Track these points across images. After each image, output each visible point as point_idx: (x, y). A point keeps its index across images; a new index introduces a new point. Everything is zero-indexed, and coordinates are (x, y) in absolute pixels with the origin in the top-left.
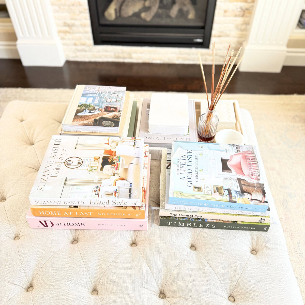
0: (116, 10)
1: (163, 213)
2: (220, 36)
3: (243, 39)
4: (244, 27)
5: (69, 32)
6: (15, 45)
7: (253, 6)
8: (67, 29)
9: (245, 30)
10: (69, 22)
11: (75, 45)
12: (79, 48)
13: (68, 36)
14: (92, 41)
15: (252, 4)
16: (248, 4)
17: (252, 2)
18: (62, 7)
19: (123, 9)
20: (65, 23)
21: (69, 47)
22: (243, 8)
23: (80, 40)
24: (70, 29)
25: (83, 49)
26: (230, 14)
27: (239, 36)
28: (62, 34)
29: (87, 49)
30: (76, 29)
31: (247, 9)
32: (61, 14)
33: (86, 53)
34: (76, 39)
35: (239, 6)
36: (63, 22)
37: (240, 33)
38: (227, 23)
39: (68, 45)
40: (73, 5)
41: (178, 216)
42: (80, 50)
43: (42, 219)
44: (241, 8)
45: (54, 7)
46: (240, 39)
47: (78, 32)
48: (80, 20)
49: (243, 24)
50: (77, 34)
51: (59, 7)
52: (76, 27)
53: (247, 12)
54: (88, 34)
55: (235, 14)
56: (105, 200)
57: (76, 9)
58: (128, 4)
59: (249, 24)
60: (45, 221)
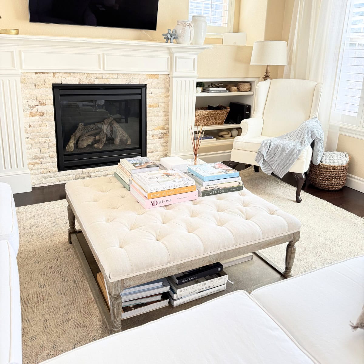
0: (74, 144)
2: (152, 152)
3: (167, 152)
4: (165, 144)
5: (38, 164)
8: (37, 161)
9: (167, 146)
10: (39, 155)
11: (42, 173)
12: (45, 175)
13: (37, 166)
14: (57, 169)
15: (168, 130)
16: (166, 130)
17: (167, 129)
18: (34, 145)
19: (80, 143)
20: (36, 156)
21: (36, 175)
22: (163, 133)
23: (47, 168)
24: (40, 161)
25: (48, 176)
26: (156, 137)
27: (164, 150)
28: (32, 166)
29: (52, 175)
30: (45, 160)
31: (165, 133)
32: (33, 150)
33: (51, 178)
34: (43, 169)
35: (160, 132)
36: (34, 156)
37: (164, 148)
38: (155, 143)
39: (36, 174)
40: (45, 142)
41: (209, 189)
42: (46, 177)
43: (152, 200)
44: (162, 133)
45: (27, 146)
46: (165, 152)
47: (46, 162)
48: (49, 153)
49: (165, 142)
50: (45, 165)
51: (32, 145)
52: (45, 159)
53: (166, 135)
54: (54, 163)
55: (159, 137)
56: (180, 183)
57: (46, 145)
58: (83, 140)
59: (168, 142)
60: (154, 201)
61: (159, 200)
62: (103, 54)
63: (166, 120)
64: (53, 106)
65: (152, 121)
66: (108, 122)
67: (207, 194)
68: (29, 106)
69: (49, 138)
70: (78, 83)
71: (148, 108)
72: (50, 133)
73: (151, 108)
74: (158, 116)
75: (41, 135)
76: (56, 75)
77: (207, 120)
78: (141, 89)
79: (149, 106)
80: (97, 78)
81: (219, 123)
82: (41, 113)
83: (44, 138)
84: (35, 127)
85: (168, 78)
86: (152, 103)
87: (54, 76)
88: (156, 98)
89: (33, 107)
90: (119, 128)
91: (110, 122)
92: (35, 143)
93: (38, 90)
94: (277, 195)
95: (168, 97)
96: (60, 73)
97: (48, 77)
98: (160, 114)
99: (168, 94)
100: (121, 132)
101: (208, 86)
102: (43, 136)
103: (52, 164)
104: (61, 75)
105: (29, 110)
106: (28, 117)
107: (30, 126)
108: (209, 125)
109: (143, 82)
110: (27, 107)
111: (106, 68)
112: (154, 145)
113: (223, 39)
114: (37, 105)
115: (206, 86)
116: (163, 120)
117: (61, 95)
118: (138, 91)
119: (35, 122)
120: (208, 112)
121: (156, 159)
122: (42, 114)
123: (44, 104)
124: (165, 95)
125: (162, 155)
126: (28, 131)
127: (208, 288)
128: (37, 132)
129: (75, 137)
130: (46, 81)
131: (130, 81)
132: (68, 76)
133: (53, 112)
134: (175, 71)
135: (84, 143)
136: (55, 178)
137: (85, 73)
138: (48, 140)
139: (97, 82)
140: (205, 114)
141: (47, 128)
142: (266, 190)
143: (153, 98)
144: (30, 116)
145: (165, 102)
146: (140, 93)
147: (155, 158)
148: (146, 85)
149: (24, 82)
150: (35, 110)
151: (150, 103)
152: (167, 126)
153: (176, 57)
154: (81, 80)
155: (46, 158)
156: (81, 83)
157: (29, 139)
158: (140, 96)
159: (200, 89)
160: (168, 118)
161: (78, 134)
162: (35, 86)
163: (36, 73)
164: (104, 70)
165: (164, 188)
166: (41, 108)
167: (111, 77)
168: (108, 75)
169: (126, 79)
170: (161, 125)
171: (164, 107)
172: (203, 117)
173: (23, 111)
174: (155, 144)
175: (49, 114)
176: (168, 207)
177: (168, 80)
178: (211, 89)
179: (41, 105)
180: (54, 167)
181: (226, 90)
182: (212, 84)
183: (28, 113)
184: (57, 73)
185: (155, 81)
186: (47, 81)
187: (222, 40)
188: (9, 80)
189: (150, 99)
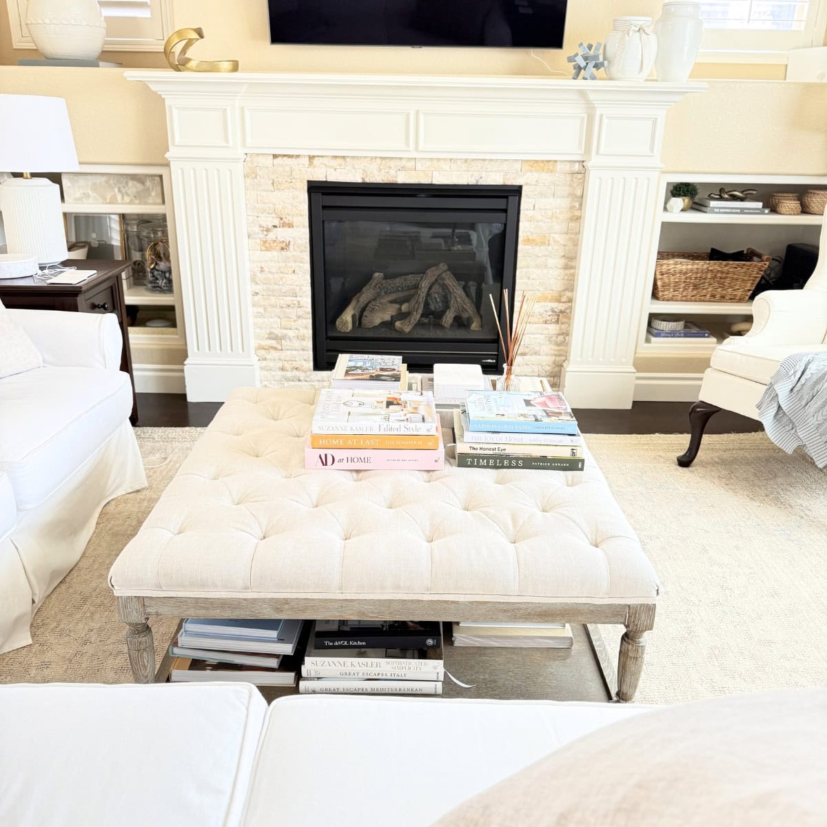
0: (353, 316)
1: (461, 448)
2: (524, 354)
3: (563, 358)
4: (561, 338)
5: (275, 349)
6: (182, 371)
7: (571, 308)
8: (273, 343)
9: (564, 343)
10: (278, 332)
11: (283, 369)
12: (289, 374)
13: (274, 354)
14: (311, 364)
15: (570, 304)
16: (564, 305)
17: (569, 302)
18: (269, 309)
19: (366, 316)
20: (271, 333)
21: (272, 372)
22: (556, 310)
23: (292, 361)
24: (278, 343)
25: (295, 376)
26: (536, 319)
27: (556, 353)
28: (263, 352)
29: (302, 375)
30: (288, 343)
31: (562, 312)
32: (266, 320)
33: (300, 383)
34: (285, 360)
35: (548, 309)
36: (268, 331)
37: (557, 348)
38: (534, 334)
39: (271, 370)
40: (289, 306)
41: (479, 452)
42: (291, 379)
43: (323, 452)
44: (553, 311)
45: (255, 310)
46: (558, 359)
47: (290, 348)
48: (296, 329)
49: (559, 334)
50: (289, 352)
51: (265, 309)
52: (288, 340)
53: (562, 317)
54: (307, 352)
55: (544, 319)
56: (396, 425)
57: (292, 313)
58: (373, 309)
59: (568, 335)
60: (326, 455)
61: (338, 454)
62: (417, 112)
63: (568, 279)
64: (307, 230)
65: (529, 278)
66: (434, 273)
67: (472, 462)
68: (260, 226)
69: (299, 299)
70: (360, 181)
71: (520, 247)
72: (301, 289)
73: (528, 247)
74: (546, 267)
75: (283, 291)
76: (316, 161)
77: (696, 287)
78: (507, 197)
79: (524, 241)
80: (403, 168)
81: (731, 299)
82: (284, 244)
83: (289, 298)
84: (271, 273)
85: (580, 172)
86: (532, 234)
87: (311, 163)
88: (545, 222)
89: (268, 230)
90: (455, 290)
91: (439, 276)
92: (272, 306)
93: (279, 193)
94: (807, 512)
95: (577, 219)
96: (322, 157)
97: (298, 164)
98: (551, 262)
99: (577, 213)
100: (459, 300)
101: (709, 196)
102: (285, 293)
103: (301, 352)
104: (325, 160)
105: (259, 236)
106: (258, 250)
107: (262, 270)
108: (701, 301)
109: (513, 181)
110: (257, 229)
111: (421, 147)
112: (530, 338)
113: (787, 66)
114: (275, 226)
115: (701, 195)
116: (559, 278)
117: (324, 207)
118: (500, 204)
119: (271, 261)
120: (701, 265)
121: (533, 372)
122: (286, 245)
123: (290, 225)
124: (570, 215)
125: (551, 364)
126: (257, 280)
127: (389, 677)
128: (275, 284)
129: (358, 301)
130: (294, 173)
131: (481, 178)
132: (340, 165)
133: (306, 243)
134: (597, 153)
135: (375, 317)
136: (306, 383)
137: (376, 158)
138: (295, 302)
139: (403, 178)
140: (692, 270)
141: (294, 277)
142: (788, 493)
143: (538, 221)
144: (263, 248)
145: (567, 233)
146: (504, 208)
147: (530, 370)
148: (520, 187)
149: (251, 174)
150: (271, 236)
151: (528, 234)
152: (569, 294)
153: (601, 116)
154: (368, 173)
155: (290, 339)
156: (367, 180)
157: (259, 296)
158: (504, 214)
159: (679, 202)
160: (573, 275)
161: (366, 295)
162: (273, 184)
163: (275, 156)
164: (416, 149)
165: (351, 429)
166: (282, 234)
167: (434, 167)
168: (428, 163)
169: (470, 173)
170: (552, 290)
171: (565, 245)
172: (684, 277)
173: (249, 236)
174: (532, 336)
175: (298, 247)
176: (361, 474)
177: (580, 176)
178: (713, 204)
179: (283, 226)
180: (305, 360)
181: (763, 207)
182: (722, 190)
183: (258, 241)
184: (318, 156)
185: (545, 177)
186: (296, 175)
187: (783, 68)
188: (218, 170)
189: (527, 224)
